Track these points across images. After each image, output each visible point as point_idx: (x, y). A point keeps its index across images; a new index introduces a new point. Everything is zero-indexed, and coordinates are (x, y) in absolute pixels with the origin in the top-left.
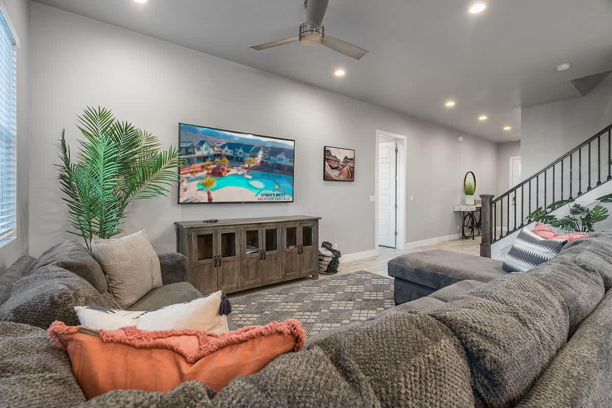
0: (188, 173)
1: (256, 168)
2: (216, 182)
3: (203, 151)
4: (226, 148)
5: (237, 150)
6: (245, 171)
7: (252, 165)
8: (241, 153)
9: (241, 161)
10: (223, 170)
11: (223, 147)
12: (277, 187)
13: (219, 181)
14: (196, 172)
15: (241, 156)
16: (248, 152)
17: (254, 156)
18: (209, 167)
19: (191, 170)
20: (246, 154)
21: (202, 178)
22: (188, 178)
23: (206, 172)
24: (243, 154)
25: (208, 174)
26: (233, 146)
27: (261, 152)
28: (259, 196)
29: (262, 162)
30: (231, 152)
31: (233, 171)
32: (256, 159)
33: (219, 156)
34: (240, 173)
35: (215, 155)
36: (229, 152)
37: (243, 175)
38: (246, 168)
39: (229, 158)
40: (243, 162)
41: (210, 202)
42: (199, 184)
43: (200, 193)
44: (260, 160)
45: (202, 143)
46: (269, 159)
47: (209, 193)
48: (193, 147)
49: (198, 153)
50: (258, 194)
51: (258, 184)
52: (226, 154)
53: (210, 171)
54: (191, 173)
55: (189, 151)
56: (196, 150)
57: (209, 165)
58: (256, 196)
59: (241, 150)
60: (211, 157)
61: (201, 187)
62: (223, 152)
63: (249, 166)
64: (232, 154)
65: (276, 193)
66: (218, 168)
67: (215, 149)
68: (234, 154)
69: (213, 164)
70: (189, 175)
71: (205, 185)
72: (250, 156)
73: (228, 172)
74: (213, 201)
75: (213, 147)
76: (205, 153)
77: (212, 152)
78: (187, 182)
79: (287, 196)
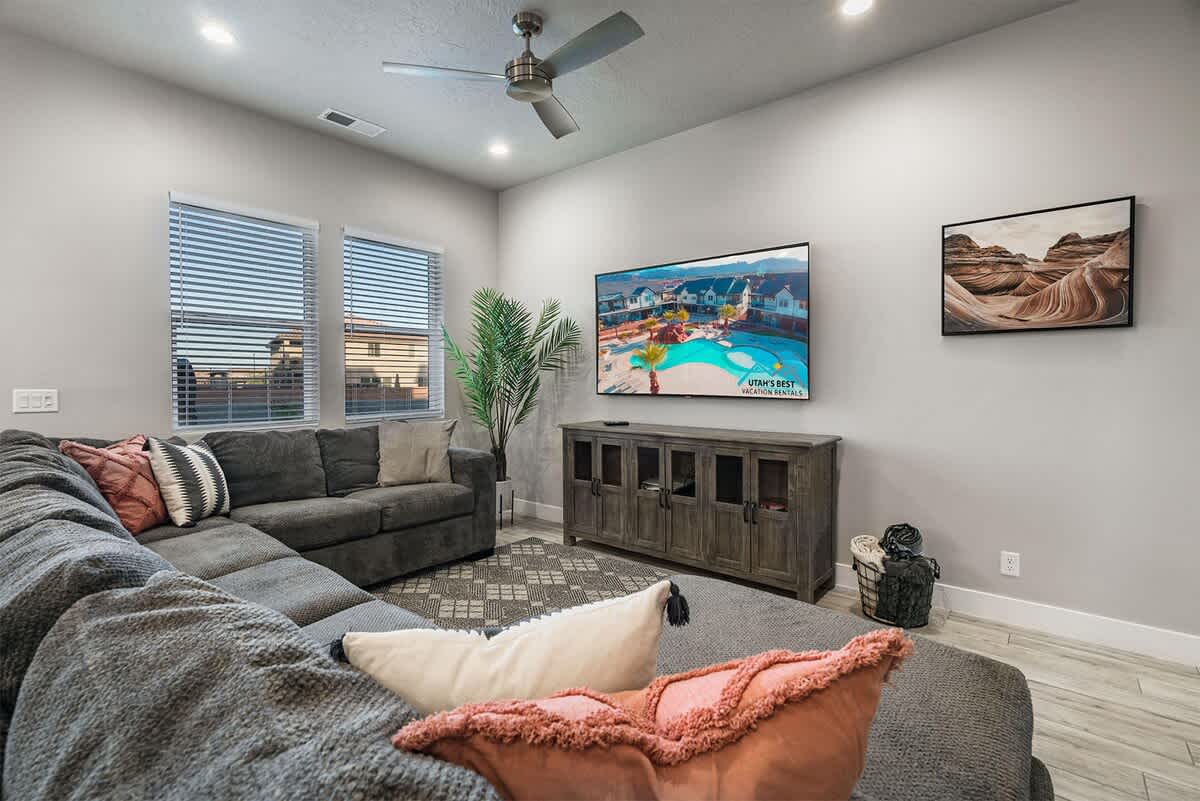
0: (614, 338)
1: (740, 326)
2: (667, 353)
3: (643, 303)
4: (684, 293)
5: (703, 292)
6: (720, 332)
7: (731, 320)
8: (710, 298)
9: (713, 312)
10: (679, 331)
11: (678, 292)
12: (777, 366)
13: (670, 352)
14: (630, 336)
15: (711, 303)
16: (723, 295)
17: (735, 302)
18: (653, 327)
19: (619, 333)
20: (721, 298)
21: (640, 347)
22: (615, 346)
23: (648, 335)
24: (714, 298)
25: (651, 339)
26: (696, 286)
27: (747, 291)
28: (746, 385)
29: (749, 312)
30: (694, 298)
31: (697, 333)
32: (739, 306)
33: (670, 307)
34: (710, 336)
35: (664, 307)
36: (689, 298)
37: (715, 340)
38: (721, 327)
39: (690, 308)
40: (716, 313)
41: (655, 393)
42: (634, 357)
43: (636, 374)
44: (745, 309)
45: (640, 291)
46: (762, 306)
47: (653, 376)
48: (623, 299)
49: (632, 307)
50: (742, 380)
51: (742, 358)
52: (684, 301)
53: (655, 334)
54: (620, 338)
55: (615, 305)
56: (628, 303)
57: (653, 323)
58: (739, 384)
59: (711, 292)
60: (657, 309)
61: (638, 363)
62: (680, 299)
63: (726, 323)
64: (694, 302)
65: (776, 378)
66: (671, 327)
67: (665, 296)
68: (698, 302)
69: (660, 321)
70: (616, 341)
71: (647, 359)
72: (727, 303)
73: (689, 334)
74: (660, 392)
75: (658, 294)
76: (646, 305)
77: (658, 302)
78: (611, 354)
79: (797, 388)
